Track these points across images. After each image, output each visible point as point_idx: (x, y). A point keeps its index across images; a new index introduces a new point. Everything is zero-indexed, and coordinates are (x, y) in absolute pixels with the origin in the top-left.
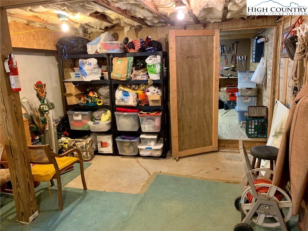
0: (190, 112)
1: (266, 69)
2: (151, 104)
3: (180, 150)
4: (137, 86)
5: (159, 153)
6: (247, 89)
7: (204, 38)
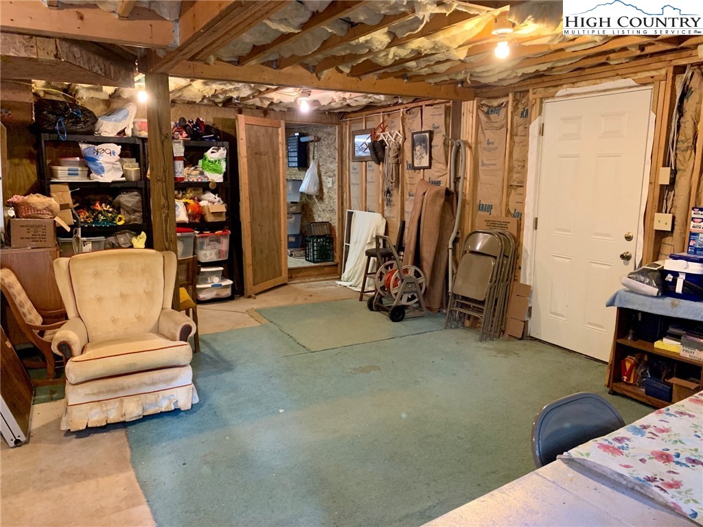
0: (261, 229)
1: (320, 176)
2: (210, 219)
3: (254, 285)
4: (181, 193)
5: (228, 292)
6: (292, 203)
7: (270, 129)
